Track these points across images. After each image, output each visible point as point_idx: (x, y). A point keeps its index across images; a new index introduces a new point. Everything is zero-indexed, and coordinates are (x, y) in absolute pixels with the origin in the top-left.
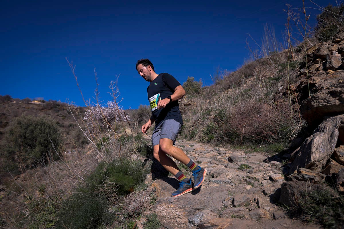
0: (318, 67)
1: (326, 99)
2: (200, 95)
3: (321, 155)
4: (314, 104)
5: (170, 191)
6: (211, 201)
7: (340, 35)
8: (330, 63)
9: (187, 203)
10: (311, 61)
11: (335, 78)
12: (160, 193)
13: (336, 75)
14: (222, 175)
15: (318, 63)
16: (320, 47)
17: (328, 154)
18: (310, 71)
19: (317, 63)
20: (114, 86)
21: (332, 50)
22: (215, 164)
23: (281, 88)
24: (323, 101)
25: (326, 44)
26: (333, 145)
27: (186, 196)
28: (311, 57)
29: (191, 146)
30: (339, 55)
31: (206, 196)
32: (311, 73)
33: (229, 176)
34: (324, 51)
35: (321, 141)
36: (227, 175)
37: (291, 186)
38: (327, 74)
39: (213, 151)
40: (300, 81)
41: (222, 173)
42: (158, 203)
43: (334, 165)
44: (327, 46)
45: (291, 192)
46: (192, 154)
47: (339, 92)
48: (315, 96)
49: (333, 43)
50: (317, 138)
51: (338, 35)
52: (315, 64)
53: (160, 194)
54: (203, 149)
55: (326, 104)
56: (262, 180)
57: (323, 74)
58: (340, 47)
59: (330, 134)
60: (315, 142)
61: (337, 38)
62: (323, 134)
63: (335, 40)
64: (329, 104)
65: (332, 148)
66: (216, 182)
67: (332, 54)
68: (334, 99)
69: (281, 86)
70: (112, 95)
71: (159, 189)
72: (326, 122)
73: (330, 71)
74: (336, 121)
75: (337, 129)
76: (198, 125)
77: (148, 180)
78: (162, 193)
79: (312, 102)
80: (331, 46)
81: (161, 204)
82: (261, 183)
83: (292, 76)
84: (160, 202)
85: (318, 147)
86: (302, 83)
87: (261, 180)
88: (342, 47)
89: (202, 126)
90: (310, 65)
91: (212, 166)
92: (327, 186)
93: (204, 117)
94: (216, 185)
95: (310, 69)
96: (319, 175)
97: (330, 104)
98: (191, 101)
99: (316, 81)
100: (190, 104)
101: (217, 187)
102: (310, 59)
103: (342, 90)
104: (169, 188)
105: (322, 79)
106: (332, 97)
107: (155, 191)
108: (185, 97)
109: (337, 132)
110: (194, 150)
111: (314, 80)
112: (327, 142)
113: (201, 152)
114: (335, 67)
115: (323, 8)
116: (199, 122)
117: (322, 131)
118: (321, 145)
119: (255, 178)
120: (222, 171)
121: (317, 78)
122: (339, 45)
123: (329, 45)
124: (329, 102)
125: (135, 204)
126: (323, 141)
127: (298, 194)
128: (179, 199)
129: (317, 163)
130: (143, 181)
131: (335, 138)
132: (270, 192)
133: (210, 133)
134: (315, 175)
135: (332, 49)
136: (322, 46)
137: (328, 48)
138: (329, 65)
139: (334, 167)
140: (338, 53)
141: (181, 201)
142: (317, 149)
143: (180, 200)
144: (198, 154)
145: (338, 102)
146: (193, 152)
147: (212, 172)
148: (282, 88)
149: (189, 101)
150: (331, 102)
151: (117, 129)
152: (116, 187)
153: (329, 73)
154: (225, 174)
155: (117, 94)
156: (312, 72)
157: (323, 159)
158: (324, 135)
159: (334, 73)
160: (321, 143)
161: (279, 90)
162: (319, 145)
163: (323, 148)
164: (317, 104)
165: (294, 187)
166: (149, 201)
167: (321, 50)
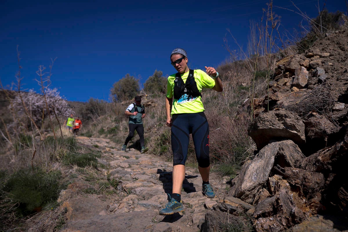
0: (286, 81)
1: (271, 122)
2: (164, 95)
3: (251, 184)
4: (261, 126)
5: (86, 213)
6: (129, 228)
7: (313, 50)
8: (297, 79)
9: (99, 228)
10: (281, 74)
11: (298, 97)
12: (71, 214)
13: (299, 94)
14: (154, 198)
15: (287, 78)
16: (291, 60)
17: (259, 183)
18: (278, 85)
19: (286, 76)
20: (43, 72)
21: (303, 65)
22: (152, 183)
23: (246, 100)
24: (268, 123)
25: (298, 57)
26: (266, 174)
27: (101, 221)
28: (282, 70)
29: (137, 158)
30: (307, 72)
31: (125, 222)
32: (278, 87)
33: (160, 199)
34: (294, 65)
35: (256, 168)
36: (159, 198)
37: (211, 217)
38: (292, 91)
39: (161, 166)
40: (266, 95)
41: (154, 195)
42: (65, 228)
43: (263, 195)
44: (298, 59)
45: (211, 223)
46: (134, 168)
47: (284, 115)
48: (261, 116)
49: (306, 57)
50: (253, 165)
51: (311, 49)
52: (284, 77)
53: (71, 216)
54: (150, 163)
55: (271, 127)
56: (196, 207)
57: (288, 91)
58: (311, 62)
59: (267, 161)
60: (249, 169)
61: (310, 52)
62: (261, 160)
63: (308, 54)
64: (273, 128)
65: (265, 177)
66: (144, 205)
67: (301, 69)
68: (279, 122)
69: (248, 98)
70: (40, 83)
71: (71, 209)
72: (266, 147)
73: (295, 88)
74: (275, 147)
75: (273, 157)
76: (152, 132)
77: (62, 197)
78: (73, 215)
79: (258, 123)
80: (302, 60)
81: (67, 229)
82: (194, 210)
83: (261, 88)
84: (67, 226)
85: (252, 175)
86: (266, 97)
87: (194, 207)
88: (314, 64)
89: (156, 134)
90: (279, 79)
91: (148, 185)
92: (245, 219)
93: (160, 123)
94: (143, 209)
95: (279, 82)
96: (242, 207)
97: (275, 128)
98: (152, 101)
99: (279, 98)
100: (150, 105)
101: (141, 211)
102: (280, 71)
103: (287, 114)
104: (85, 209)
105: (285, 96)
106: (277, 121)
107: (66, 213)
108: (146, 95)
109: (273, 160)
110: (138, 164)
111: (277, 96)
112: (261, 170)
113: (146, 167)
114: (301, 84)
115: (305, 14)
116: (154, 129)
117: (260, 157)
118: (255, 173)
119: (189, 204)
120: (155, 193)
121: (281, 94)
122: (310, 60)
123: (301, 58)
124: (274, 126)
125: (36, 228)
126: (258, 168)
127: (217, 226)
128: (91, 223)
129: (248, 193)
130: (55, 198)
131: (269, 166)
132: (197, 222)
133: (163, 144)
134: (238, 205)
135: (303, 63)
136: (294, 59)
137: (299, 62)
138: (296, 81)
139: (263, 198)
140: (306, 69)
141: (93, 227)
142: (249, 177)
143: (92, 225)
144: (142, 169)
145: (282, 126)
146: (137, 165)
147: (144, 193)
148: (248, 101)
149: (149, 100)
150: (275, 126)
151: (49, 126)
152: (15, 205)
153: (294, 91)
154: (157, 196)
155: (46, 84)
156: (280, 87)
157: (253, 189)
158: (261, 162)
159: (298, 91)
160: (255, 171)
161: (245, 102)
162: (253, 172)
163: (255, 176)
164: (263, 126)
165: (214, 218)
166: (55, 225)
167: (292, 63)
